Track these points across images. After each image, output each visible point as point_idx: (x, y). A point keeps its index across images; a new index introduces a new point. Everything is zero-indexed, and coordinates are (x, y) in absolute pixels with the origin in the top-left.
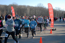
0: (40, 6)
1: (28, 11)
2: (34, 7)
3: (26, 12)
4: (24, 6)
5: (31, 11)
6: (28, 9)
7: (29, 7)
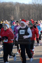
0: (37, 3)
1: (17, 12)
2: (26, 5)
3: (14, 13)
4: (11, 4)
5: (23, 12)
6: (16, 8)
7: (18, 4)
